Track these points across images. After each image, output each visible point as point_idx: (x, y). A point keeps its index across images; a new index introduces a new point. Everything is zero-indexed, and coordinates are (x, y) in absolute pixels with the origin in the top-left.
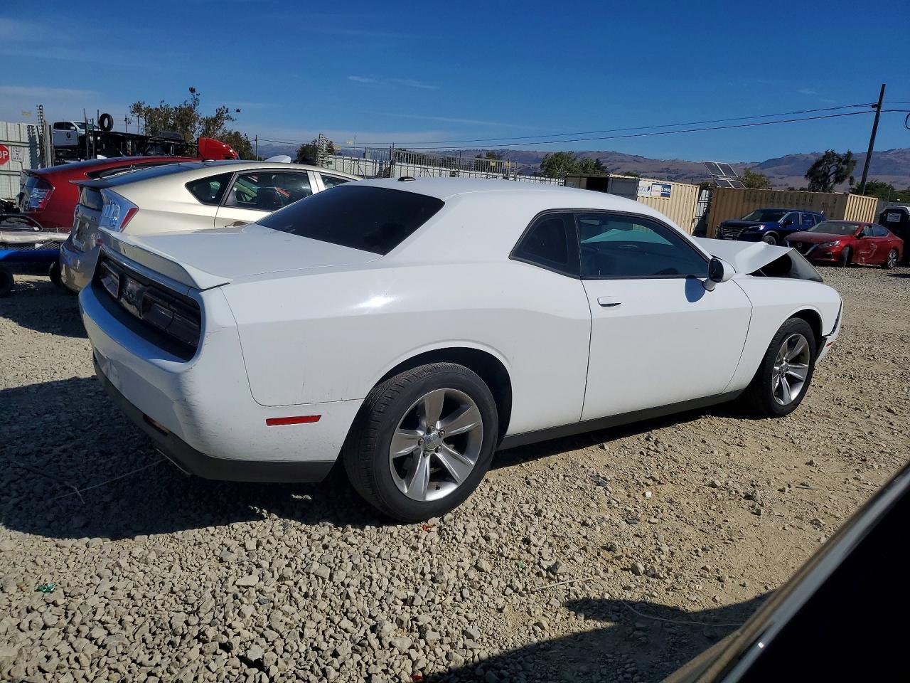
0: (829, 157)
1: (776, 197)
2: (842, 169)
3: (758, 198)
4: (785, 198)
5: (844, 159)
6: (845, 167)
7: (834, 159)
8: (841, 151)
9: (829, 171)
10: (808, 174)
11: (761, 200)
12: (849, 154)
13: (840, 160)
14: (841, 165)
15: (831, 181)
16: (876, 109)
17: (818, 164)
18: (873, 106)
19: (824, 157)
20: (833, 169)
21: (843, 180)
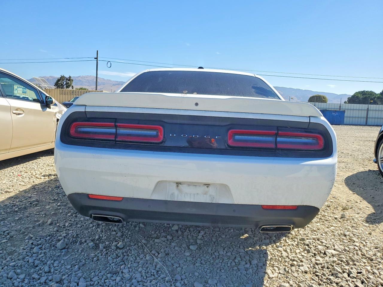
0: (62, 78)
1: (74, 92)
2: (68, 83)
3: (66, 93)
4: (78, 92)
5: (68, 79)
6: (69, 82)
7: (64, 79)
8: (67, 76)
9: (63, 83)
10: (55, 84)
11: (68, 94)
12: (70, 77)
13: (67, 79)
14: (68, 81)
15: (65, 87)
16: (96, 59)
17: (59, 80)
18: (95, 58)
19: (61, 78)
20: (65, 83)
21: (69, 87)
